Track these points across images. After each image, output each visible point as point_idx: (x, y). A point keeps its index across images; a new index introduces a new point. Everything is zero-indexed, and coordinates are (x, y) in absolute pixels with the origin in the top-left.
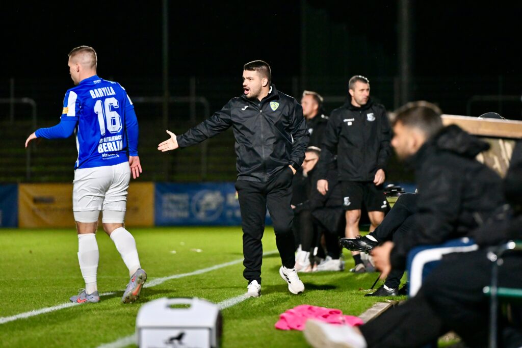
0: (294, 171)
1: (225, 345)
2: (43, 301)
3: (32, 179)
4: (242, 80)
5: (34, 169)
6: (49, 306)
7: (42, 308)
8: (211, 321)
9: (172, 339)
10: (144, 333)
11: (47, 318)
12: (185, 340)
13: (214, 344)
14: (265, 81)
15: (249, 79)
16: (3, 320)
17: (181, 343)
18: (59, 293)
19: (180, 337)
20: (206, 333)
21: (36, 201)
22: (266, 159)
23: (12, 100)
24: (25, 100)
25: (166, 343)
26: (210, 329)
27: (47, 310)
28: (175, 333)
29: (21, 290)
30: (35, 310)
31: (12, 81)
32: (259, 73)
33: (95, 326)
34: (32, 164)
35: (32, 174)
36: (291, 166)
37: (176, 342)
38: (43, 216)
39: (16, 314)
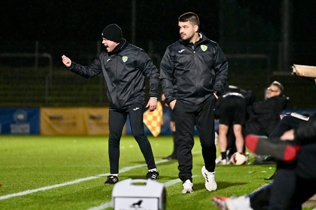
0: (217, 97)
1: (167, 208)
2: (55, 180)
3: (49, 105)
4: (179, 28)
5: (50, 98)
6: (58, 184)
7: (54, 184)
8: (159, 194)
9: (134, 204)
10: (117, 200)
11: (57, 190)
12: (142, 205)
13: (161, 207)
14: (196, 28)
15: (184, 27)
16: (29, 191)
17: (140, 207)
18: (65, 175)
19: (139, 203)
20: (156, 201)
21: (51, 118)
22: (199, 88)
23: (37, 55)
24: (45, 55)
25: (131, 207)
26: (158, 198)
27: (57, 186)
28: (137, 201)
29: (41, 173)
30: (50, 186)
31: (37, 43)
32: (191, 23)
33: (87, 196)
34: (49, 95)
35: (49, 102)
36: (215, 94)
37: (137, 206)
38: (55, 127)
39: (38, 188)
